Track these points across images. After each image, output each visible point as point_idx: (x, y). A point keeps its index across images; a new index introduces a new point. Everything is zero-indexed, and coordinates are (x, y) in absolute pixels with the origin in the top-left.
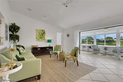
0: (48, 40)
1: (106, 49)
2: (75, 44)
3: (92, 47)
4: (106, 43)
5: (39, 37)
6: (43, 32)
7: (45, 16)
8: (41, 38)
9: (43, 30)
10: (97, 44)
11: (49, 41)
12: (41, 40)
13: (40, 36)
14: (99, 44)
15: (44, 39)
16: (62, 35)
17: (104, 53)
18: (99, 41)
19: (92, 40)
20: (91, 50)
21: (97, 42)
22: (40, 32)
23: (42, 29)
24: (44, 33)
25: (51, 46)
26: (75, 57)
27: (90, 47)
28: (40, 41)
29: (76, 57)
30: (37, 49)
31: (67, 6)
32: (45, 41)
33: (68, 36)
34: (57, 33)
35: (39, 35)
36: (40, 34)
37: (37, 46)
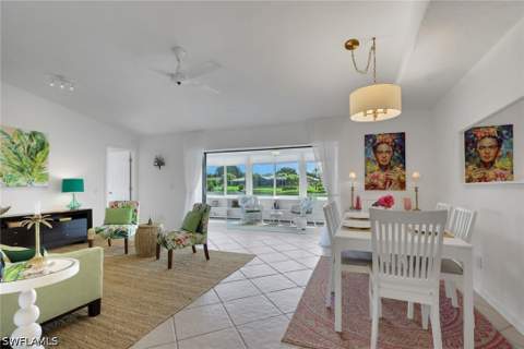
0: (65, 181)
1: (276, 206)
2: (188, 195)
3: (240, 204)
4: (280, 190)
5: (11, 165)
6: (34, 144)
7: (61, 78)
8: (22, 171)
9: (33, 135)
10: (254, 193)
11: (70, 186)
12: (22, 181)
13: (18, 164)
14: (259, 193)
15: (44, 177)
16: (131, 160)
17: (274, 219)
18: (260, 182)
19: (238, 177)
20: (236, 212)
21: (254, 186)
22: (17, 142)
23: (28, 130)
24: (43, 146)
25: (82, 208)
26: (198, 235)
27: (235, 204)
28: (18, 185)
29: (202, 233)
30: (6, 226)
31: (179, 83)
32: (46, 184)
33: (160, 163)
34: (109, 149)
35: (12, 156)
36: (21, 150)
37: (6, 210)
